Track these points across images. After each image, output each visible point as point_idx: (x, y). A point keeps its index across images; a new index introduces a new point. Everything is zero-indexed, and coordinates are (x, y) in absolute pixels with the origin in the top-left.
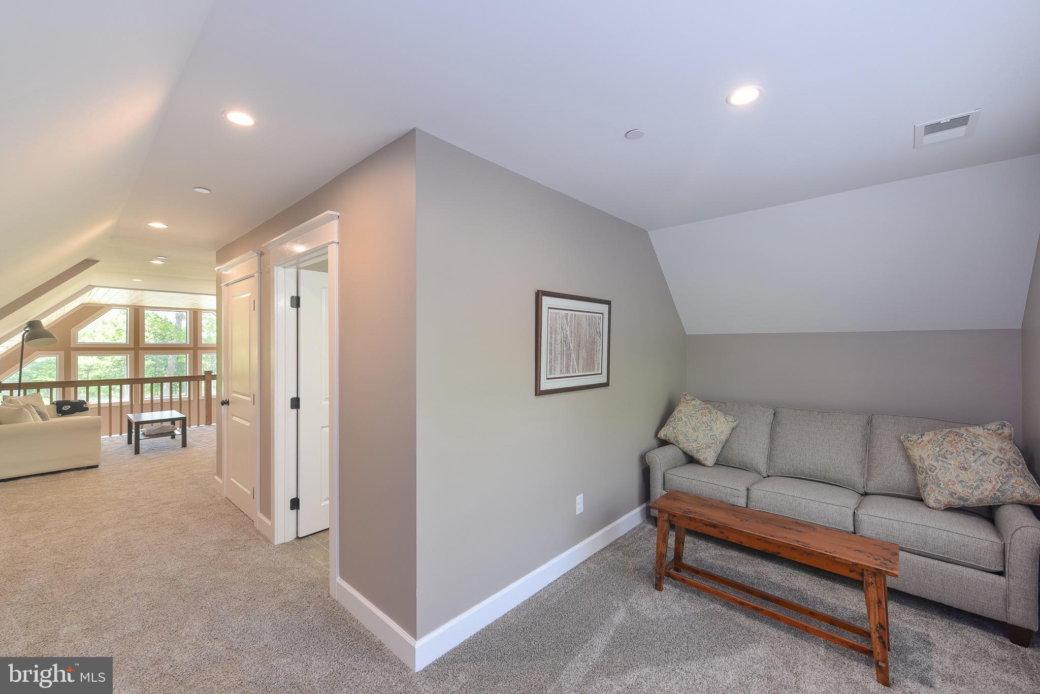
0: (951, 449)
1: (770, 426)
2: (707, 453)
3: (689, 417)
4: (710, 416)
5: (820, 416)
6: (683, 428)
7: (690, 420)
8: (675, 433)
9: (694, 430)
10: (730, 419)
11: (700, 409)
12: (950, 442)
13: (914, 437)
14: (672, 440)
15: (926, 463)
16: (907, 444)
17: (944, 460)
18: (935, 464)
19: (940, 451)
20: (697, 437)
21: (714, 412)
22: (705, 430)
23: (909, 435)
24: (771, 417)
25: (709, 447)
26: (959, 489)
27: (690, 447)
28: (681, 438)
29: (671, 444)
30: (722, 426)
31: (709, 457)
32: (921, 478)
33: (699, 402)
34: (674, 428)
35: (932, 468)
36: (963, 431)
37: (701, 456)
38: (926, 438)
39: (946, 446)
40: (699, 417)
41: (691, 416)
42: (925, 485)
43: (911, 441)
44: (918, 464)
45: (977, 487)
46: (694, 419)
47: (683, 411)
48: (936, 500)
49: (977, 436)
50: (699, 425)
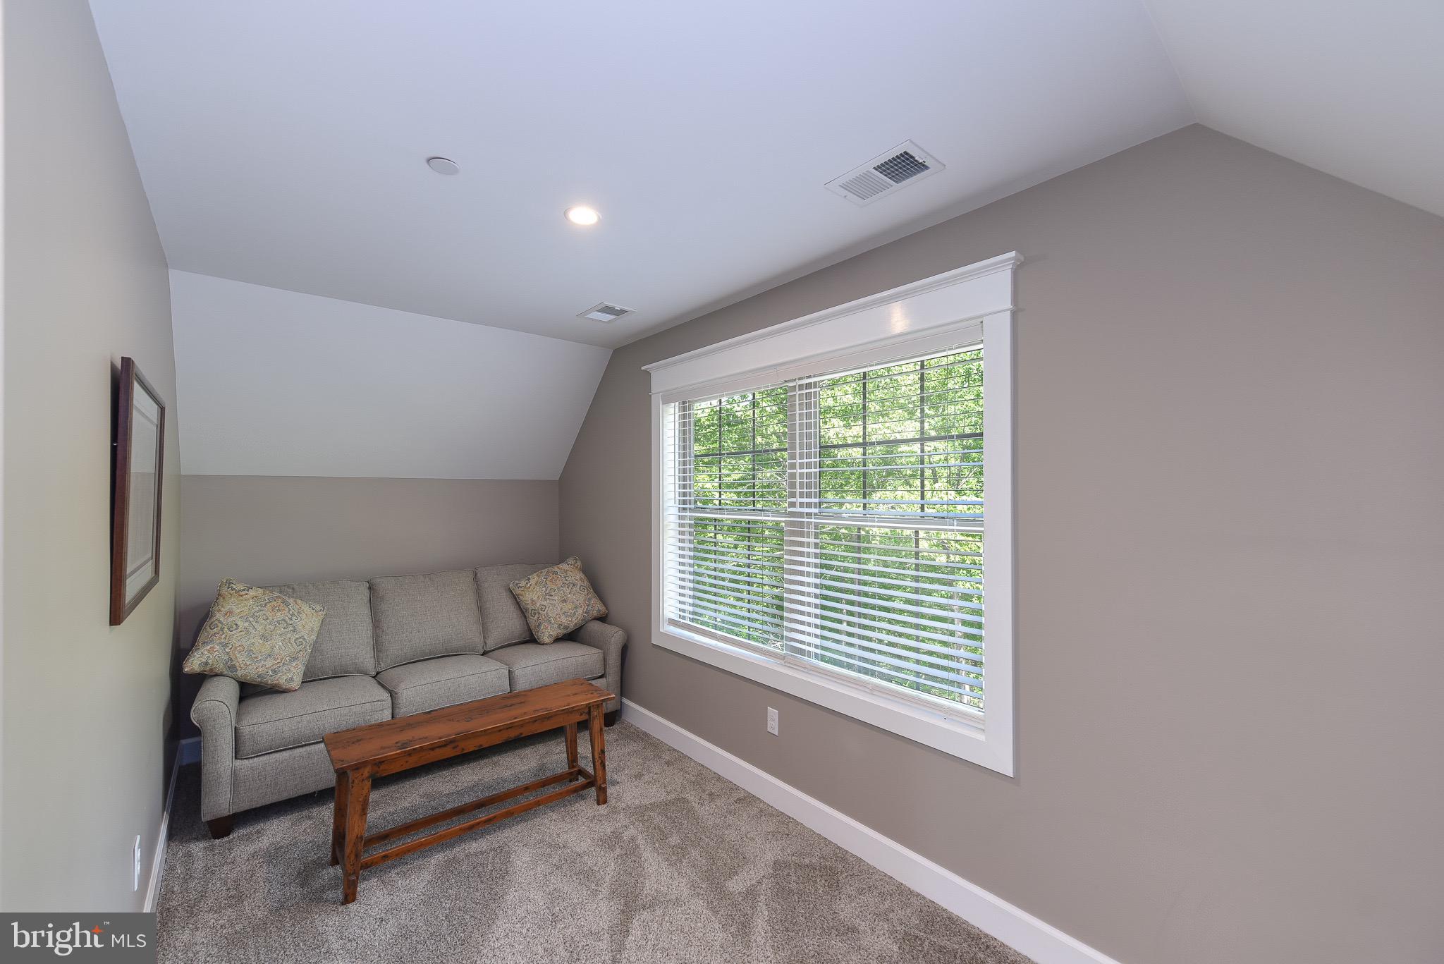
0: (553, 587)
1: (368, 605)
2: (292, 669)
3: (251, 619)
4: (287, 609)
5: (427, 579)
6: (244, 640)
7: (254, 623)
8: (228, 653)
9: (265, 638)
10: (318, 607)
11: (267, 601)
12: (551, 581)
13: (523, 583)
14: (220, 667)
15: (538, 605)
16: (518, 591)
17: (551, 597)
18: (545, 603)
19: (546, 590)
20: (272, 648)
21: (291, 601)
22: (285, 634)
23: (517, 582)
24: (367, 593)
25: (295, 658)
26: (564, 620)
27: (260, 669)
28: (241, 659)
29: (217, 675)
30: (308, 620)
31: (292, 675)
32: (533, 621)
33: (261, 591)
34: (225, 645)
35: (543, 608)
36: (556, 569)
37: (282, 680)
38: (532, 582)
39: (550, 585)
40: (270, 615)
41: (253, 616)
42: (539, 625)
43: (521, 587)
44: (530, 607)
45: (574, 614)
46: (260, 620)
47: (236, 610)
48: (550, 636)
49: (566, 572)
50: (272, 628)
